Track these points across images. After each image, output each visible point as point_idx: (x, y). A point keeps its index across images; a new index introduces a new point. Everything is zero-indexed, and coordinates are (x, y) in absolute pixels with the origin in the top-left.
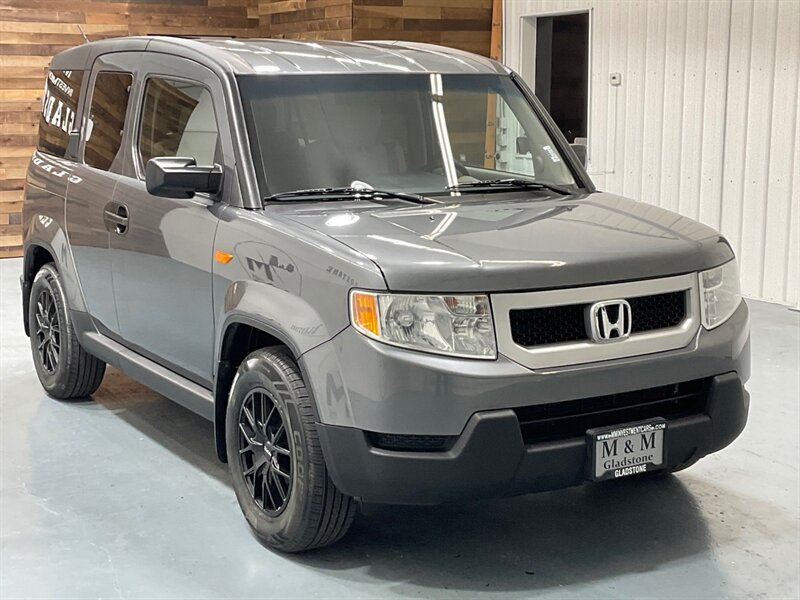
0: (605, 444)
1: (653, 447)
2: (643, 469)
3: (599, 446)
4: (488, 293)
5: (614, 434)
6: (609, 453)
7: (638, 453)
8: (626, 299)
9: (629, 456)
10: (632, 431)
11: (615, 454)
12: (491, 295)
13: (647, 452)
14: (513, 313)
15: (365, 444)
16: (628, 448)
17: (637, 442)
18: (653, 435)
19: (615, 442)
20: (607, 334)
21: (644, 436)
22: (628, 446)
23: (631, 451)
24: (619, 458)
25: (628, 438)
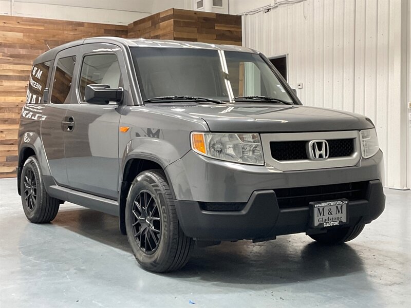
0: (319, 209)
1: (342, 213)
2: (337, 223)
3: (316, 210)
4: (260, 133)
5: (323, 204)
6: (320, 214)
7: (334, 216)
8: (326, 140)
9: (331, 217)
10: (332, 203)
11: (323, 215)
12: (261, 134)
13: (339, 215)
14: (272, 143)
15: (199, 209)
16: (330, 213)
17: (334, 210)
18: (342, 206)
19: (323, 208)
20: (317, 157)
21: (337, 207)
22: (329, 211)
23: (331, 214)
24: (326, 217)
25: (330, 207)
